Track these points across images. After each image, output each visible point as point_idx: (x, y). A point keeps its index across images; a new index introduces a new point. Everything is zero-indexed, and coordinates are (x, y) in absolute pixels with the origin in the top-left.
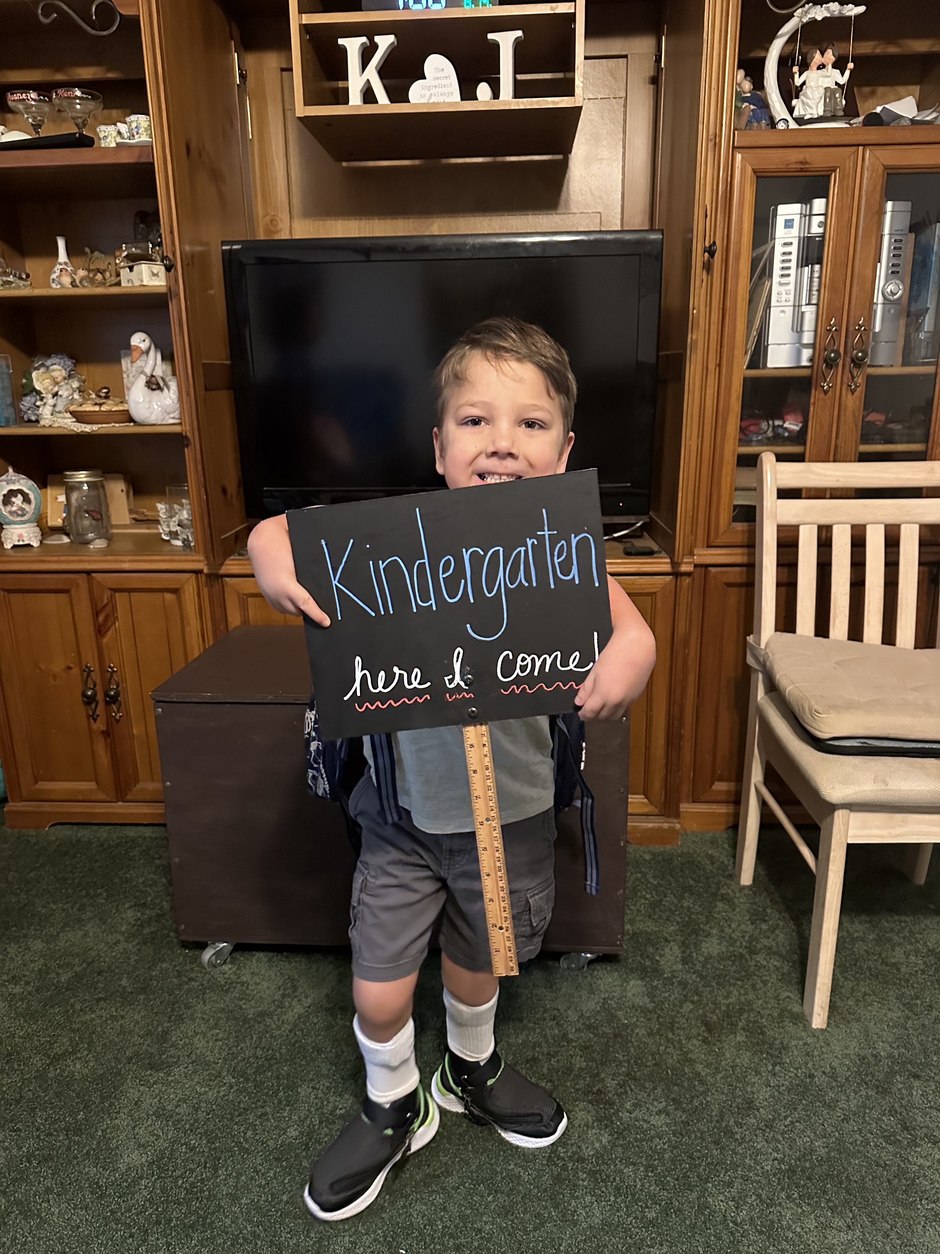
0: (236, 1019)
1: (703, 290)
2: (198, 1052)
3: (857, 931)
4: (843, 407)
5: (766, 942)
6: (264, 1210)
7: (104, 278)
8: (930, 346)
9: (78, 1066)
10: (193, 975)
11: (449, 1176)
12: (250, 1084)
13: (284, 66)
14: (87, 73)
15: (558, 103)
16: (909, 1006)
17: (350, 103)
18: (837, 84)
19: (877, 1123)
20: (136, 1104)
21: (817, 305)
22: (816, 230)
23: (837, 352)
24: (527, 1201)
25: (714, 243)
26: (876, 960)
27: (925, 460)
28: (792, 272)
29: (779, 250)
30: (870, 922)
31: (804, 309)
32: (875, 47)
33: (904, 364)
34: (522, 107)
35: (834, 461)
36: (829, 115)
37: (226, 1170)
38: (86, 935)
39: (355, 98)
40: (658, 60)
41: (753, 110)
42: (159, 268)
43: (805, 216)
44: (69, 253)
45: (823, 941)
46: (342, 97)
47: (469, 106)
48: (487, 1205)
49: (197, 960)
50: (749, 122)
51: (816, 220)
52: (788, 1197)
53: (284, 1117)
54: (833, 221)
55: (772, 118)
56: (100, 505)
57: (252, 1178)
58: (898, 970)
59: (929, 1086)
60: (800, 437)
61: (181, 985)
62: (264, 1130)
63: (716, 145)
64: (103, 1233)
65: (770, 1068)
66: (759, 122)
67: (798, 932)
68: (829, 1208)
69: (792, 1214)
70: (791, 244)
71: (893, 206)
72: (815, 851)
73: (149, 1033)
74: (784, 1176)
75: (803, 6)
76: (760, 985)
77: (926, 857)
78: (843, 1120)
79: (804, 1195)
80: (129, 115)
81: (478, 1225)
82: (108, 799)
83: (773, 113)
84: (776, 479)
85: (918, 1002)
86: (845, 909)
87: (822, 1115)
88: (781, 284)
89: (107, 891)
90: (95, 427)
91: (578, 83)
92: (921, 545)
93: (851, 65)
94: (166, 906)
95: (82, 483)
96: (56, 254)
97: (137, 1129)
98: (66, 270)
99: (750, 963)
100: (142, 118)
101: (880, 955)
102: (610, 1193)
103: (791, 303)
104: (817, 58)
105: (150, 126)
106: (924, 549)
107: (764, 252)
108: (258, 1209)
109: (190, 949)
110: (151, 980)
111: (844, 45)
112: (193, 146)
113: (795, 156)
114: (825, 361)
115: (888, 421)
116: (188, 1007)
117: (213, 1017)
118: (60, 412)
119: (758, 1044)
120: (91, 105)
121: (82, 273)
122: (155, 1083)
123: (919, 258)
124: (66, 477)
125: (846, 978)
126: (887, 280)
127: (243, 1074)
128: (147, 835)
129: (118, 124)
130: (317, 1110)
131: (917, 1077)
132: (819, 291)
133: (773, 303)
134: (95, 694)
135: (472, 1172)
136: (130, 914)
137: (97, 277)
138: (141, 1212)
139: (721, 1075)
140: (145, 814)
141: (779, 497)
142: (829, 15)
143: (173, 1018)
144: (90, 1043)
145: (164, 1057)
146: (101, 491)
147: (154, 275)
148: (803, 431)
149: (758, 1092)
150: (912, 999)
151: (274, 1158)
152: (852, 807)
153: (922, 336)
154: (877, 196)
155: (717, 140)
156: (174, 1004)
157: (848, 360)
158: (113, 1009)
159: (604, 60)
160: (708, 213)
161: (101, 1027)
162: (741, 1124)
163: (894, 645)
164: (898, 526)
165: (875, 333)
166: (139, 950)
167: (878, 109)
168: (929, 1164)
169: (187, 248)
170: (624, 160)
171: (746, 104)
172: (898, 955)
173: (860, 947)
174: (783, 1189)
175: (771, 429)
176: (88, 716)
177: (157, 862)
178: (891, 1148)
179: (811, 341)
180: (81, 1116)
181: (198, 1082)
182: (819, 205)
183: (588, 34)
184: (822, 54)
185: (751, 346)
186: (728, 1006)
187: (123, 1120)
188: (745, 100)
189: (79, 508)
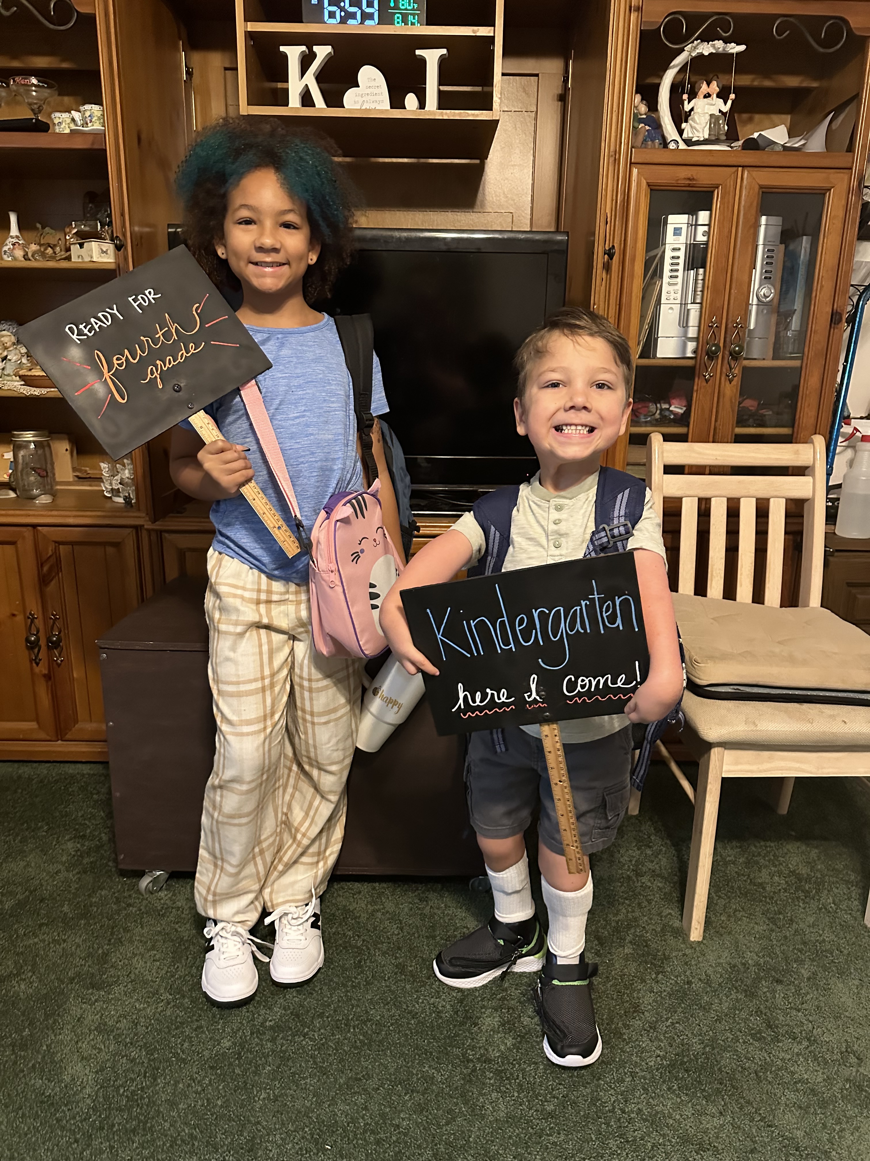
0: (172, 941)
1: (603, 288)
2: (137, 972)
3: (729, 856)
4: (721, 394)
5: (650, 866)
6: (200, 1114)
7: (55, 253)
8: (797, 342)
9: (23, 987)
10: (131, 901)
11: (370, 1079)
12: (187, 1000)
13: (228, 65)
14: (41, 62)
15: (477, 115)
16: (773, 921)
17: (290, 106)
18: (720, 111)
19: (745, 1023)
20: (78, 1020)
21: (701, 303)
22: (701, 238)
23: (717, 346)
24: (440, 1099)
25: (613, 246)
26: (745, 881)
27: (791, 442)
28: (680, 274)
29: (669, 254)
30: (740, 847)
31: (690, 306)
32: (753, 80)
33: (774, 358)
34: (445, 117)
35: (713, 442)
36: (713, 138)
37: (165, 1079)
38: (28, 865)
39: (294, 101)
40: (566, 81)
41: (648, 130)
42: (109, 246)
43: (692, 225)
44: (20, 228)
45: (701, 864)
46: (282, 99)
47: (397, 114)
48: (405, 1103)
49: (135, 887)
50: (645, 140)
51: (701, 230)
52: (669, 1089)
53: (218, 1029)
54: (715, 230)
55: (664, 138)
56: (46, 463)
57: (189, 1085)
58: (764, 889)
59: (790, 989)
60: (683, 420)
61: (120, 910)
62: (200, 1042)
63: (617, 161)
64: (50, 1139)
65: (654, 976)
66: (653, 141)
67: (678, 857)
68: (704, 1097)
69: (672, 1103)
70: (679, 249)
71: (767, 220)
72: (694, 784)
73: (90, 955)
74: (665, 1070)
75: (693, 42)
76: (645, 903)
77: (789, 790)
78: (716, 1021)
79: (683, 1086)
80: (84, 104)
81: (396, 1122)
82: (48, 738)
83: (665, 134)
84: (663, 457)
85: (781, 917)
86: (718, 837)
87: (698, 1017)
88: (670, 284)
89: (47, 824)
90: (44, 391)
91: (496, 99)
92: (787, 516)
93: (732, 96)
94: (105, 837)
95: (30, 442)
96: (8, 228)
97: (80, 1044)
98: (19, 244)
99: (636, 884)
100: (96, 108)
101: (749, 876)
102: (513, 1089)
103: (679, 301)
104: (704, 88)
105: (103, 115)
106: (790, 520)
107: (656, 256)
108: (195, 1113)
109: (128, 877)
110: (91, 906)
111: (727, 77)
112: (143, 136)
113: (683, 173)
114: (707, 354)
115: (760, 406)
116: (126, 930)
117: (151, 939)
118: (8, 375)
119: (643, 955)
120: (46, 93)
121: (34, 247)
122: (96, 1001)
123: (789, 264)
124: (14, 436)
125: (720, 897)
126: (760, 285)
127: (179, 991)
128: (85, 772)
129: (72, 112)
130: (249, 1022)
131: (779, 982)
132: (702, 291)
133: (663, 300)
134: (38, 639)
135: (390, 1075)
136: (70, 845)
137: (47, 251)
138: (85, 1119)
139: (611, 983)
140: (84, 752)
141: (665, 473)
142: (714, 51)
143: (113, 941)
144: (34, 965)
145: (105, 977)
146: (47, 449)
147: (103, 252)
148: (687, 413)
149: (643, 997)
150: (775, 914)
151: (209, 1066)
152: (727, 745)
153: (789, 334)
154: (753, 211)
155: (617, 157)
156: (113, 928)
157: (727, 353)
158: (55, 934)
159: (517, 77)
160: (609, 220)
161: (44, 950)
162: (628, 1025)
163: (763, 604)
164: (768, 500)
165: (750, 330)
166: (79, 879)
167: (756, 135)
168: (789, 1057)
169: (136, 229)
170: (534, 167)
171: (642, 125)
172: (764, 876)
173: (732, 869)
174: (664, 1082)
175: (658, 412)
176: (31, 661)
177: (95, 796)
178: (757, 1044)
179: (695, 336)
180: (27, 1032)
181: (138, 1000)
182: (703, 216)
183: (505, 54)
184: (708, 85)
185: (643, 339)
186: (617, 923)
187: (66, 1035)
188: (641, 121)
189: (26, 465)
